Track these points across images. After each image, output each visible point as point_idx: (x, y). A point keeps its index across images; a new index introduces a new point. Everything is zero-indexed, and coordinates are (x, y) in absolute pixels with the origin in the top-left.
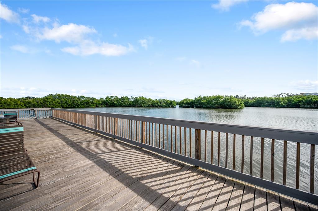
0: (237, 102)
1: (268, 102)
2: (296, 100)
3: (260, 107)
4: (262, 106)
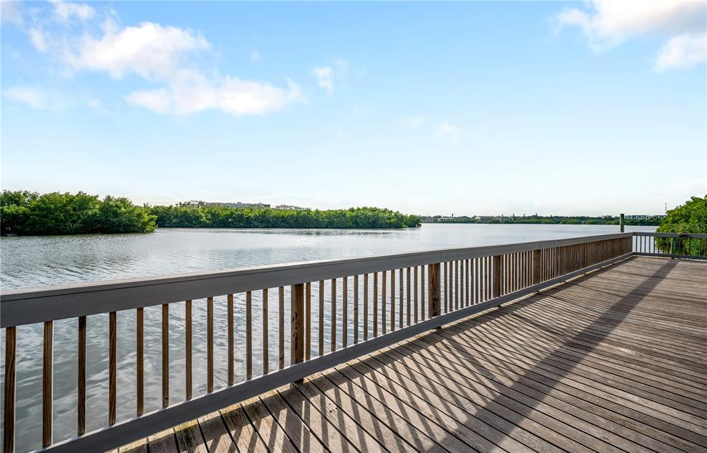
0: (145, 215)
1: (176, 217)
2: (223, 214)
3: (164, 227)
4: (167, 225)
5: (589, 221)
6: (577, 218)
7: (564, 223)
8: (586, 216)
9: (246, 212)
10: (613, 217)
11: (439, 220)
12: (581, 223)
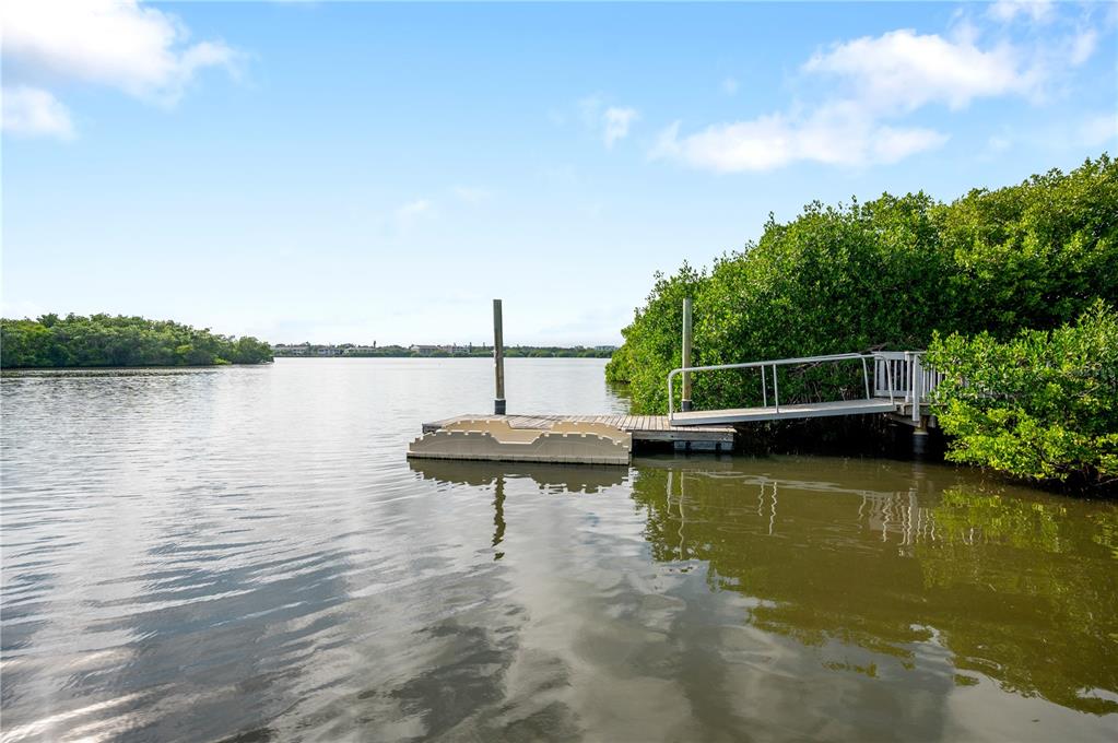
5: (561, 353)
6: (549, 349)
7: (533, 356)
8: (557, 346)
9: (101, 341)
10: (585, 347)
11: (346, 351)
12: (552, 356)
